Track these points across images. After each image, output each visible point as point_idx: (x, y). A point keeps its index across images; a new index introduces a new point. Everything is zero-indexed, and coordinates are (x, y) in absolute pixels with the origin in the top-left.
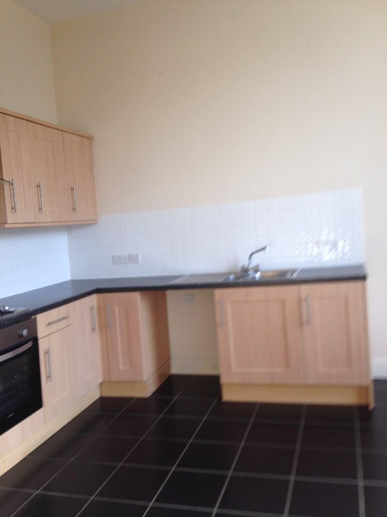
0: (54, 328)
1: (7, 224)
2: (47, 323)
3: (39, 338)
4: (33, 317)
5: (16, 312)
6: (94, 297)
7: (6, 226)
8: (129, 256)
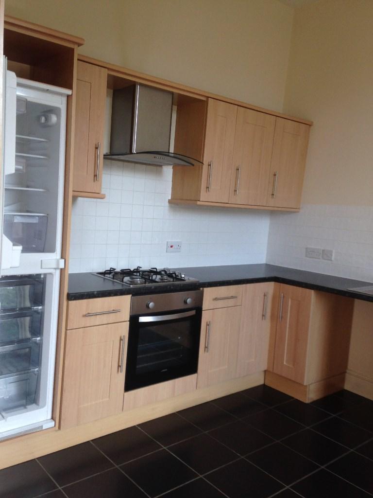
0: (220, 304)
1: (199, 201)
2: (214, 297)
3: (203, 309)
4: (201, 289)
5: (187, 281)
6: (272, 285)
7: (198, 203)
8: (323, 251)
